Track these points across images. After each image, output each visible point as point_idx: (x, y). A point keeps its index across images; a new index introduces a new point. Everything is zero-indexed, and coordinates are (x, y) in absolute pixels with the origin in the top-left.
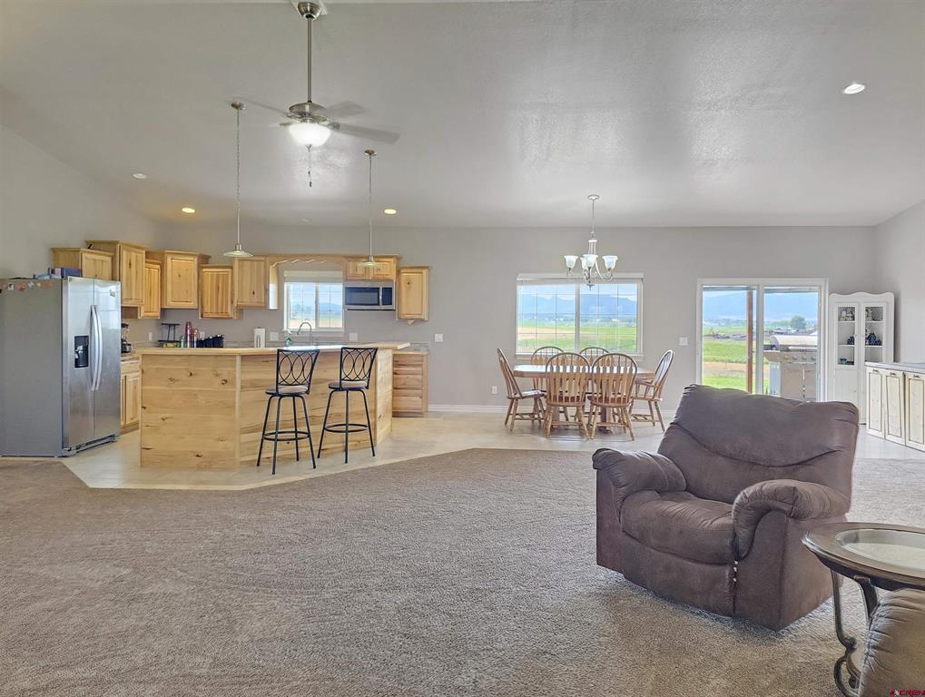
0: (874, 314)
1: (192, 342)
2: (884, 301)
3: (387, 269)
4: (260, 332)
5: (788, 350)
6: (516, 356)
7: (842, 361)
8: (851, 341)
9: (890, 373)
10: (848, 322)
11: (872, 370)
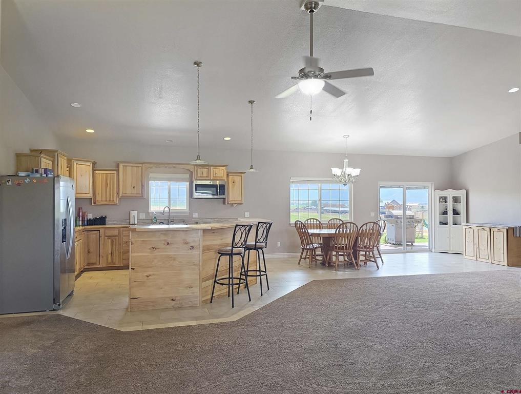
0: (456, 200)
1: (83, 221)
2: (461, 194)
3: (221, 173)
4: (134, 213)
5: (398, 218)
6: (290, 224)
8: (445, 213)
9: (481, 228)
10: (444, 203)
11: (468, 227)
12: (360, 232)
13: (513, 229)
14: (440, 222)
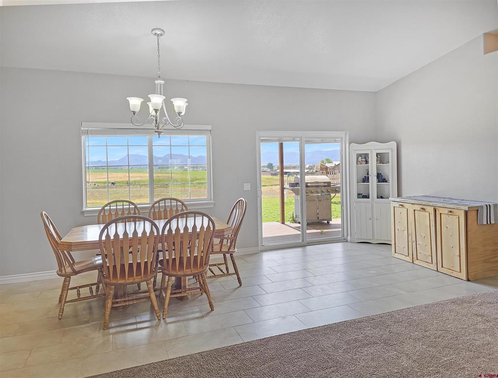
0: (381, 158)
2: (389, 148)
5: (308, 186)
7: (360, 195)
8: (366, 179)
9: (418, 207)
10: (364, 165)
11: (397, 205)
12: (166, 233)
13: (477, 210)
14: (359, 194)
